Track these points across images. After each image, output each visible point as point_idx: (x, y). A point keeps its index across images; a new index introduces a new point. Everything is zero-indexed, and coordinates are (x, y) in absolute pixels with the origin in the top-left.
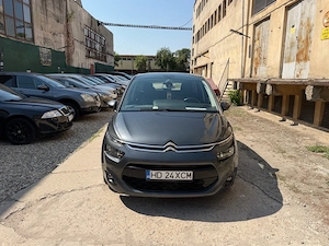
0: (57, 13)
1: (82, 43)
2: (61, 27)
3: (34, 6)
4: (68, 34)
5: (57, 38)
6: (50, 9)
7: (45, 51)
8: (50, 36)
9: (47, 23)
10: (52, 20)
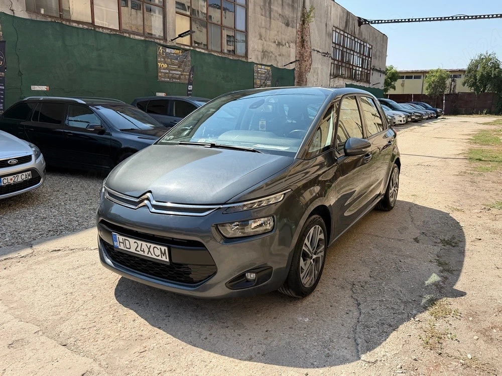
0: (288, 12)
1: (325, 54)
2: (292, 33)
3: (251, 6)
4: (303, 43)
5: (284, 50)
6: (276, 8)
7: (263, 70)
8: (273, 48)
9: (269, 28)
10: (278, 24)
